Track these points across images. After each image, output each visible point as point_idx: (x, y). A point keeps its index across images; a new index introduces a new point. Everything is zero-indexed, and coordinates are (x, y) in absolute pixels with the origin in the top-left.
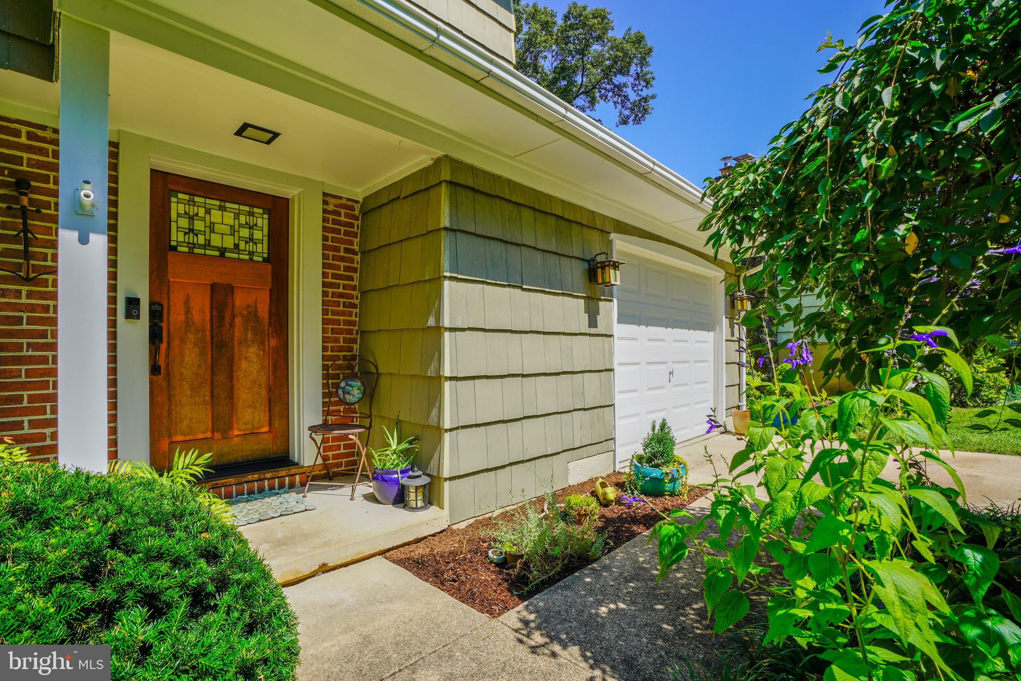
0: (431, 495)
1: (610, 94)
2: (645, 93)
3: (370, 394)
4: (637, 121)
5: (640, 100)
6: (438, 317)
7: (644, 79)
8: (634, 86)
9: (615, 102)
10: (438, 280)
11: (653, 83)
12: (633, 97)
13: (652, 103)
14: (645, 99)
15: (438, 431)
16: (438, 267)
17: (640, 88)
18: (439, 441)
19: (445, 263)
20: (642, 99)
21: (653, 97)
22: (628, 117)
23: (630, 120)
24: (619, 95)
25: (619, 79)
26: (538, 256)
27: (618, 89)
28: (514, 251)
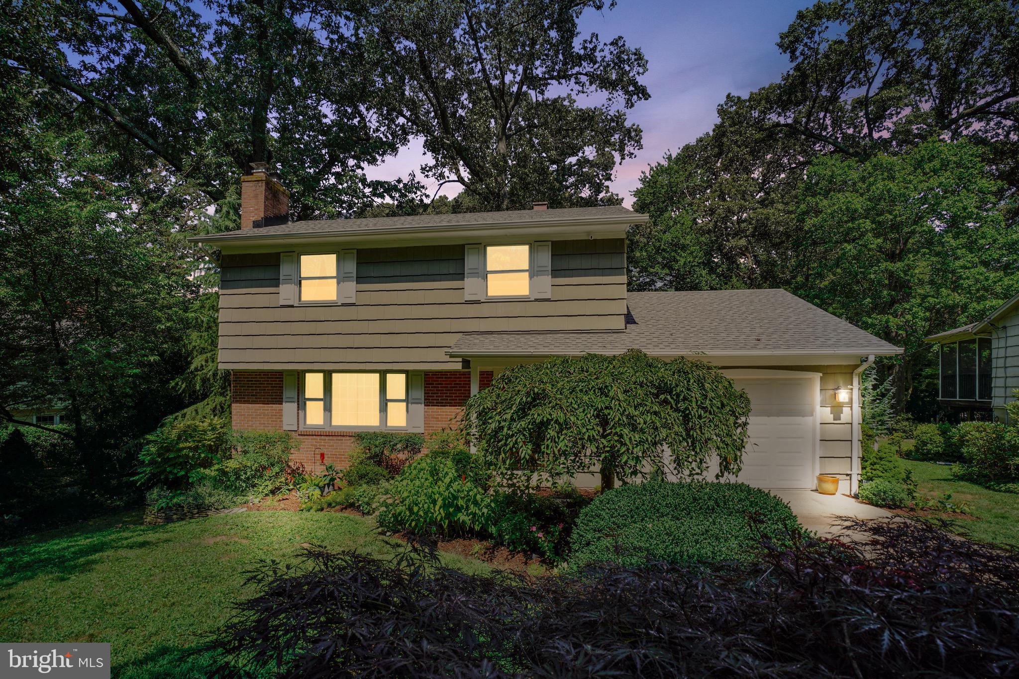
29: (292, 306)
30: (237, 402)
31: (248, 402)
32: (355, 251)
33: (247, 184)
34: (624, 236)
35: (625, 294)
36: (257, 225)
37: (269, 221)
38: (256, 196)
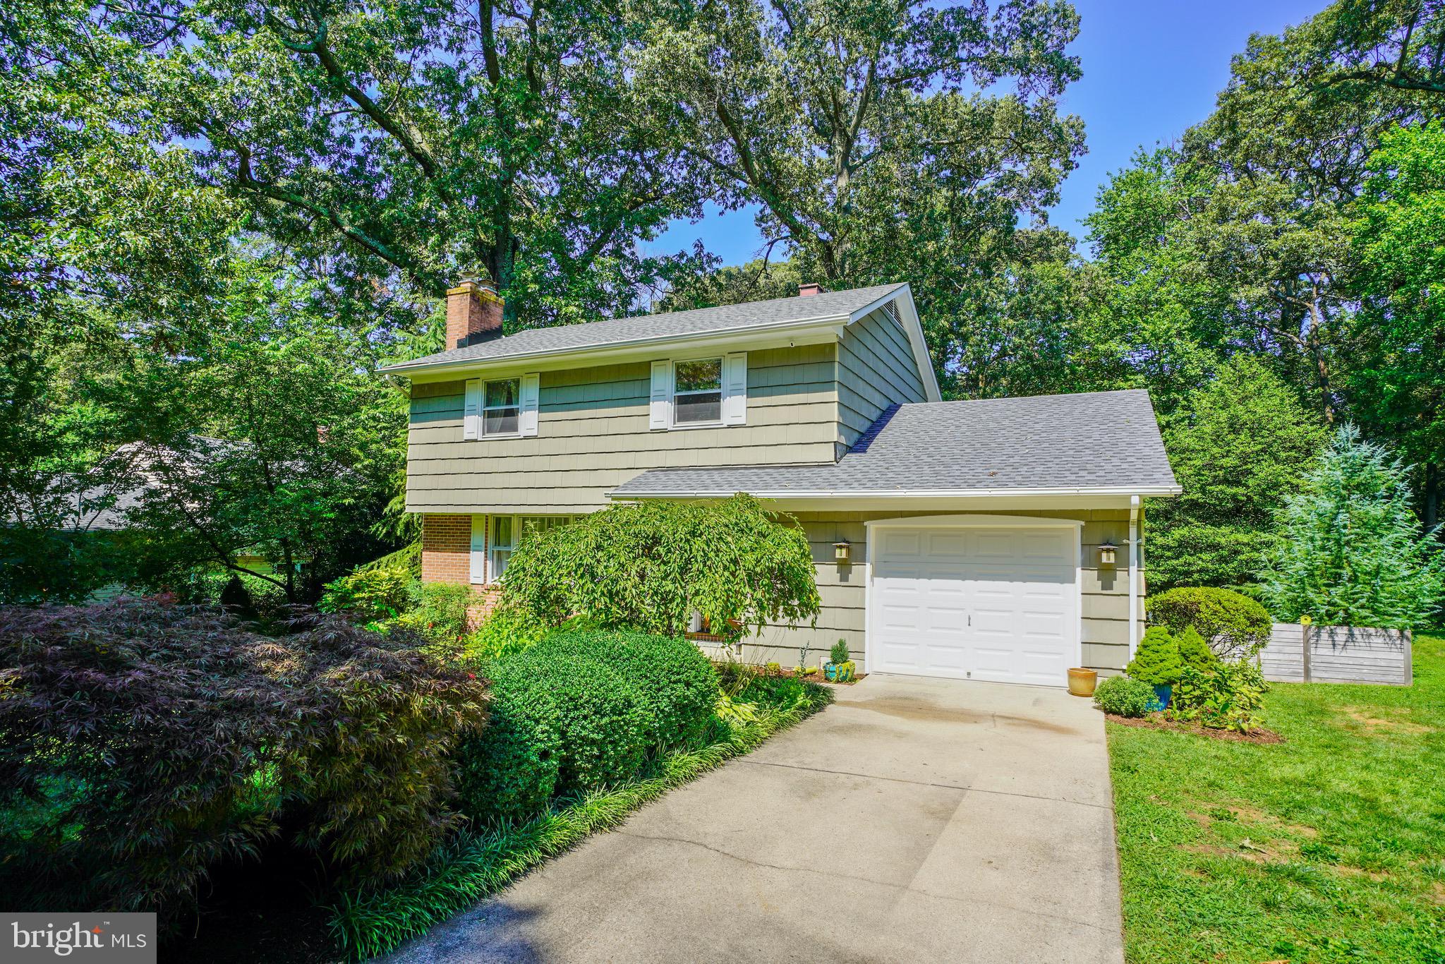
29: (476, 441)
31: (438, 550)
32: (537, 376)
34: (835, 340)
36: (461, 344)
37: (474, 339)
38: (461, 312)
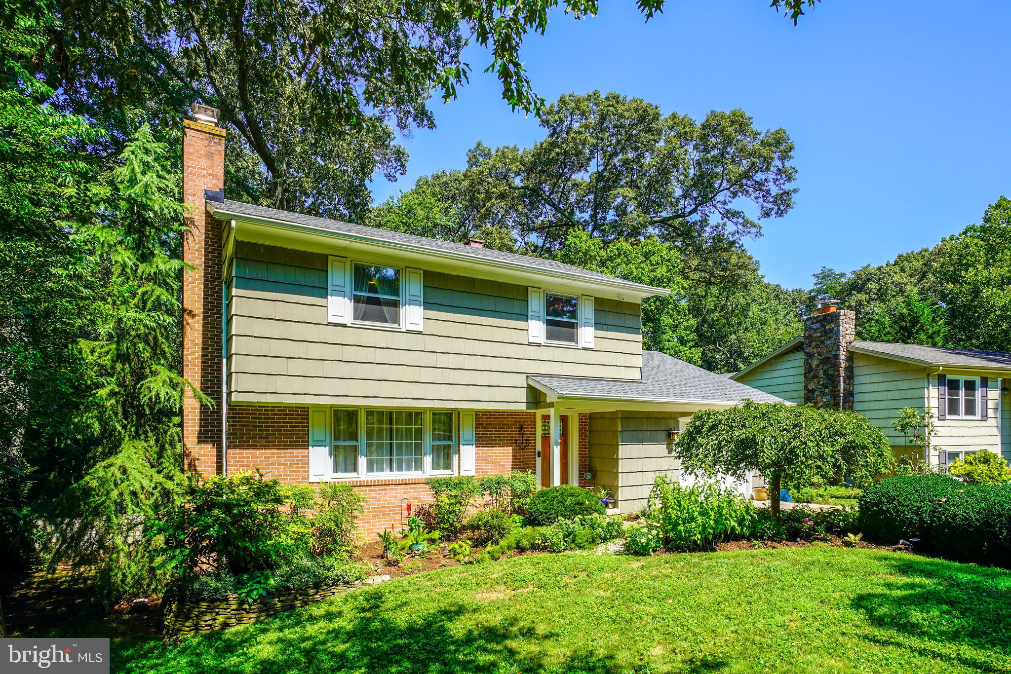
0: (615, 505)
1: (751, 190)
2: (788, 186)
3: (594, 477)
4: (780, 213)
5: (782, 194)
6: (618, 455)
7: (787, 175)
8: (775, 180)
9: (756, 198)
10: (617, 445)
11: (797, 176)
12: (774, 190)
13: (794, 197)
14: (787, 193)
15: (617, 487)
16: (617, 442)
17: (782, 182)
18: (617, 490)
19: (620, 440)
20: (784, 193)
21: (795, 191)
22: (771, 210)
23: (773, 213)
24: (760, 190)
25: (759, 176)
26: (648, 433)
27: (759, 186)
28: (640, 433)
29: (344, 326)
30: (235, 447)
31: (254, 447)
32: (422, 272)
33: (193, 133)
34: (640, 302)
35: (641, 352)
38: (210, 155)
